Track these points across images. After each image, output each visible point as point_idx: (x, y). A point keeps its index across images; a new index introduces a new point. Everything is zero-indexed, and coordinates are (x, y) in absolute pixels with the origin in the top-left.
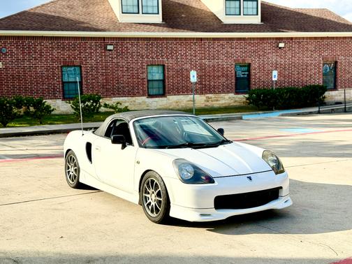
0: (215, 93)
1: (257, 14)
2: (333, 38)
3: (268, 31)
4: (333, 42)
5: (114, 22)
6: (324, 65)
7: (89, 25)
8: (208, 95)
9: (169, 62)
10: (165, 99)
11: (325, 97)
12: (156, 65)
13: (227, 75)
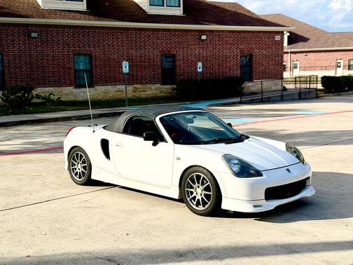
0: (142, 83)
1: (179, 6)
2: (249, 32)
3: (191, 24)
4: (248, 36)
5: (35, 8)
6: (241, 57)
7: (9, 11)
8: (135, 86)
9: (96, 52)
10: (93, 89)
11: (243, 88)
12: (83, 55)
13: (153, 66)
